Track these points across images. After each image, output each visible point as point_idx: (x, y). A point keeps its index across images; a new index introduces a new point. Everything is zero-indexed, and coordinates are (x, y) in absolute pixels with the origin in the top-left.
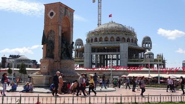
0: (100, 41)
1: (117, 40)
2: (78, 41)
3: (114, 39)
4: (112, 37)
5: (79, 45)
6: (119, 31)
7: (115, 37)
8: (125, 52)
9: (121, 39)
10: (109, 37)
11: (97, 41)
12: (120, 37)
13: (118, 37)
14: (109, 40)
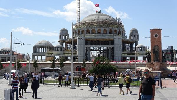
0: (92, 33)
1: (110, 33)
2: (63, 32)
3: (107, 31)
4: (105, 30)
5: (65, 35)
6: (111, 24)
7: (108, 30)
8: (119, 45)
9: (113, 32)
10: (102, 29)
11: (89, 33)
12: (113, 30)
13: (111, 30)
14: (102, 32)
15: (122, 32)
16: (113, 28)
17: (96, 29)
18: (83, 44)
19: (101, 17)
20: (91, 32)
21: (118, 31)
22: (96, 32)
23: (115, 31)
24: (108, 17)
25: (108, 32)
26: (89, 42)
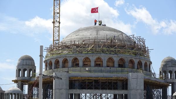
0: (85, 65)
1: (120, 66)
2: (25, 61)
3: (114, 62)
4: (110, 60)
5: (28, 69)
6: (123, 47)
7: (116, 59)
8: (139, 91)
9: (127, 64)
10: (105, 57)
11: (77, 65)
12: (126, 60)
13: (122, 60)
14: (105, 64)
15: (146, 64)
16: (127, 57)
17: (93, 58)
18: (65, 87)
19: (103, 34)
20: (81, 64)
21: (136, 62)
22: (93, 64)
23: (132, 62)
24: (116, 34)
25: (116, 64)
26: (77, 84)
